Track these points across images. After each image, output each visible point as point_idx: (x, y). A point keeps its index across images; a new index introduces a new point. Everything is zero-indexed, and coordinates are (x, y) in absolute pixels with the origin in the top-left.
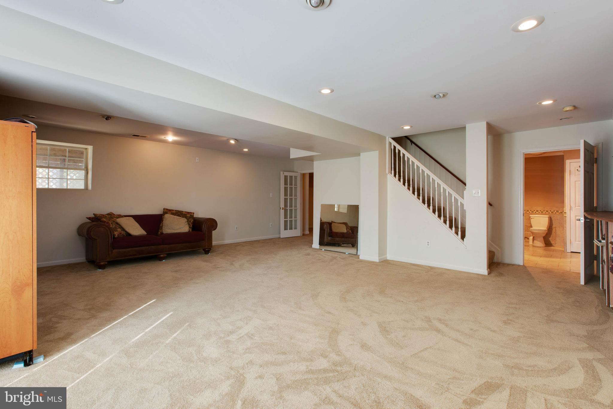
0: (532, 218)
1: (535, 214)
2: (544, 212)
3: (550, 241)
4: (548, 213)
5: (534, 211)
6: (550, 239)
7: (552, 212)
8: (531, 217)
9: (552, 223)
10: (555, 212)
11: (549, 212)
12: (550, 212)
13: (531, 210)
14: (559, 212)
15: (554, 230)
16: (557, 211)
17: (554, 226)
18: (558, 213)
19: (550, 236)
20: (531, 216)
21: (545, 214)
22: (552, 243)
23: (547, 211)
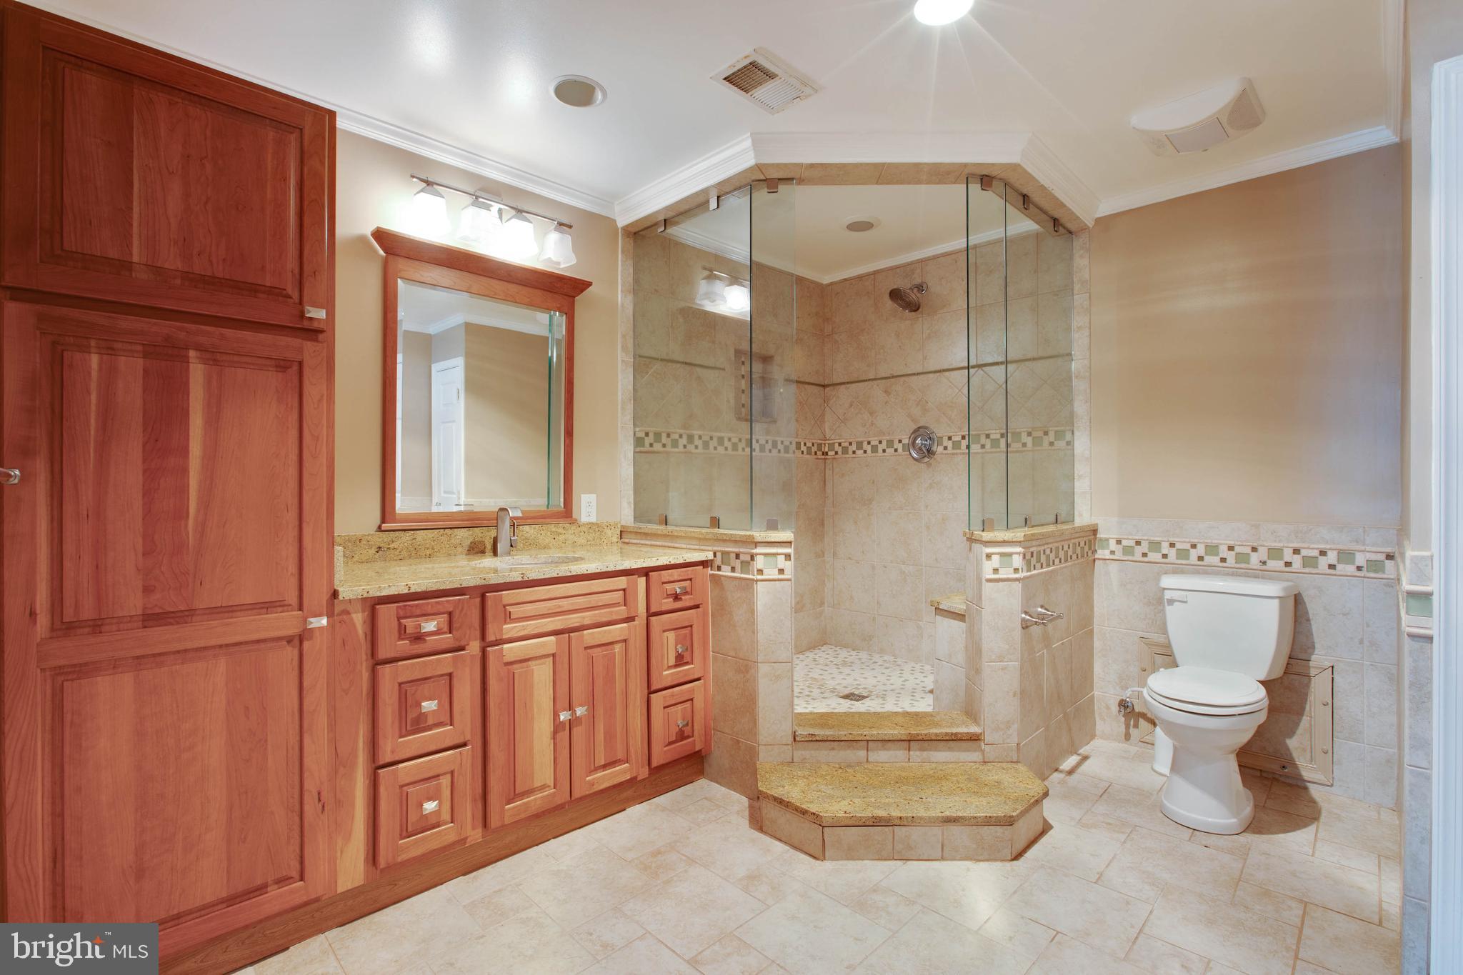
0: (1171, 602)
1: (1197, 573)
2: (1255, 558)
3: (1295, 755)
4: (1278, 565)
5: (1194, 546)
6: (1292, 743)
7: (1309, 562)
8: (1168, 595)
9: (1309, 634)
10: (1332, 557)
11: (1287, 555)
12: (1297, 561)
13: (1172, 545)
14: (1360, 559)
15: (1318, 688)
16: (1345, 556)
17: (1319, 659)
18: (1350, 569)
19: (1297, 724)
20: (1167, 581)
21: (1262, 574)
22: (1306, 775)
23: (1275, 553)
